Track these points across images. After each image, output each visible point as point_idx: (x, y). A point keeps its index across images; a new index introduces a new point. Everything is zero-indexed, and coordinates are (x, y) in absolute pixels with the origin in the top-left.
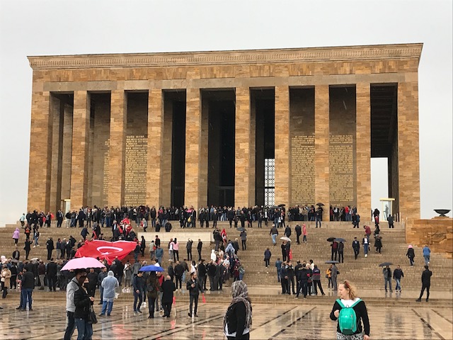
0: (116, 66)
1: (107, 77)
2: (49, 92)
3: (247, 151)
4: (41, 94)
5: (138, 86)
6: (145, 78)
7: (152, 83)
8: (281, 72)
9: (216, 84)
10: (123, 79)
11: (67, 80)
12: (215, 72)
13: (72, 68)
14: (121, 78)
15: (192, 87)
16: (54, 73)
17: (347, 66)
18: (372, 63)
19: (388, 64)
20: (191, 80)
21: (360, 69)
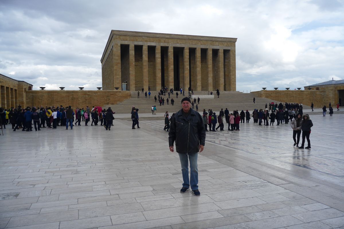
0: (145, 36)
1: (141, 40)
2: (120, 44)
6: (155, 41)
7: (157, 44)
9: (178, 45)
10: (147, 41)
11: (126, 40)
12: (178, 41)
13: (129, 36)
14: (146, 41)
15: (170, 46)
16: (122, 37)
17: (217, 43)
18: (224, 43)
19: (228, 44)
20: (170, 44)
21: (220, 44)
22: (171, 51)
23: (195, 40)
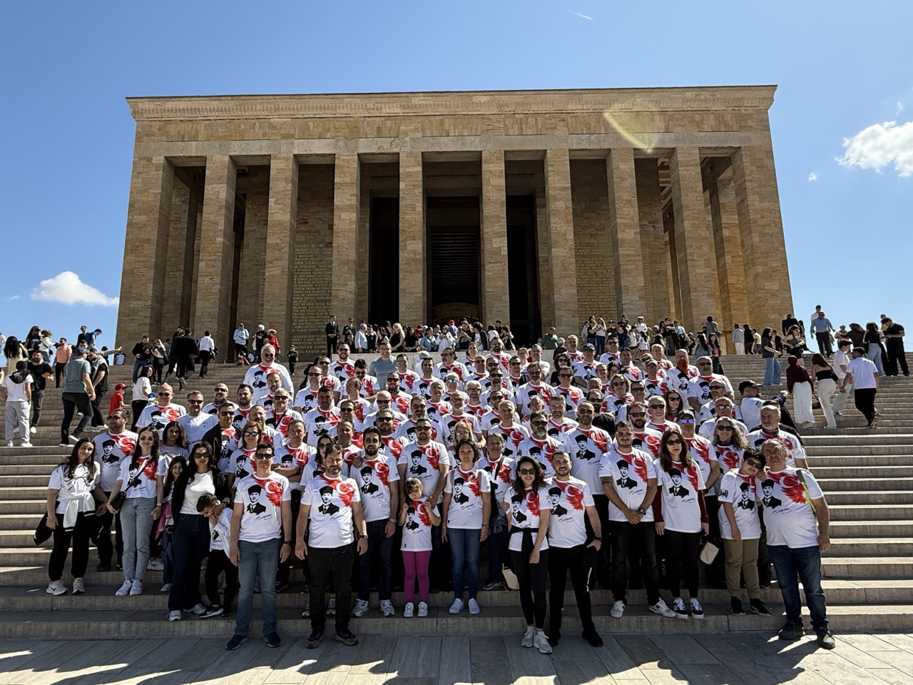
0: (281, 117)
2: (163, 158)
5: (318, 147)
6: (329, 135)
7: (341, 144)
8: (555, 128)
9: (448, 145)
10: (292, 136)
11: (195, 139)
12: (446, 127)
13: (206, 119)
15: (408, 149)
16: (173, 128)
19: (723, 119)
20: (407, 139)
21: (680, 125)
22: (409, 174)
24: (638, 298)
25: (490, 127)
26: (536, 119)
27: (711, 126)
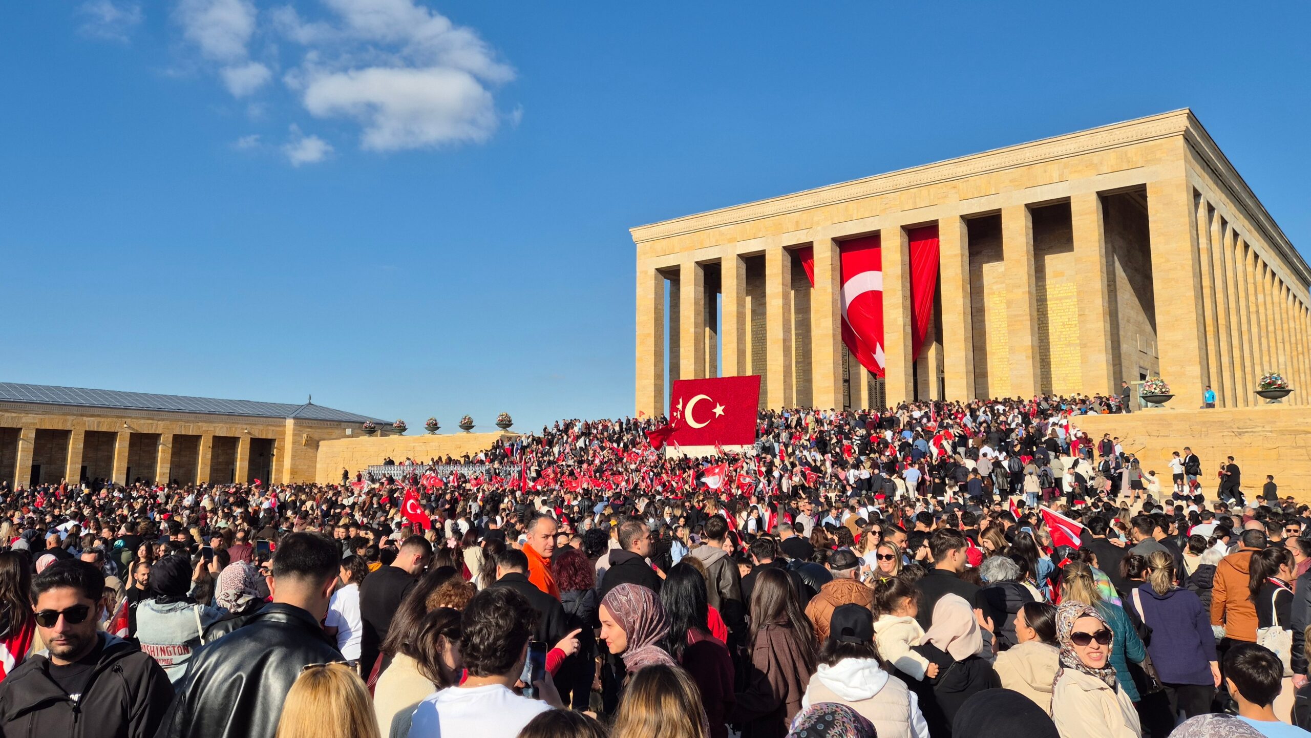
2: (654, 270)
3: (900, 321)
4: (646, 273)
5: (752, 247)
6: (760, 235)
7: (770, 240)
8: (946, 197)
9: (855, 227)
10: (735, 239)
11: (672, 252)
13: (678, 234)
14: (732, 240)
15: (820, 237)
16: (659, 245)
17: (1054, 170)
18: (1095, 158)
19: (1126, 155)
20: (819, 228)
21: (1075, 171)
23: (928, 184)
24: (1024, 358)
25: (887, 206)
26: (929, 191)
27: (1112, 166)
